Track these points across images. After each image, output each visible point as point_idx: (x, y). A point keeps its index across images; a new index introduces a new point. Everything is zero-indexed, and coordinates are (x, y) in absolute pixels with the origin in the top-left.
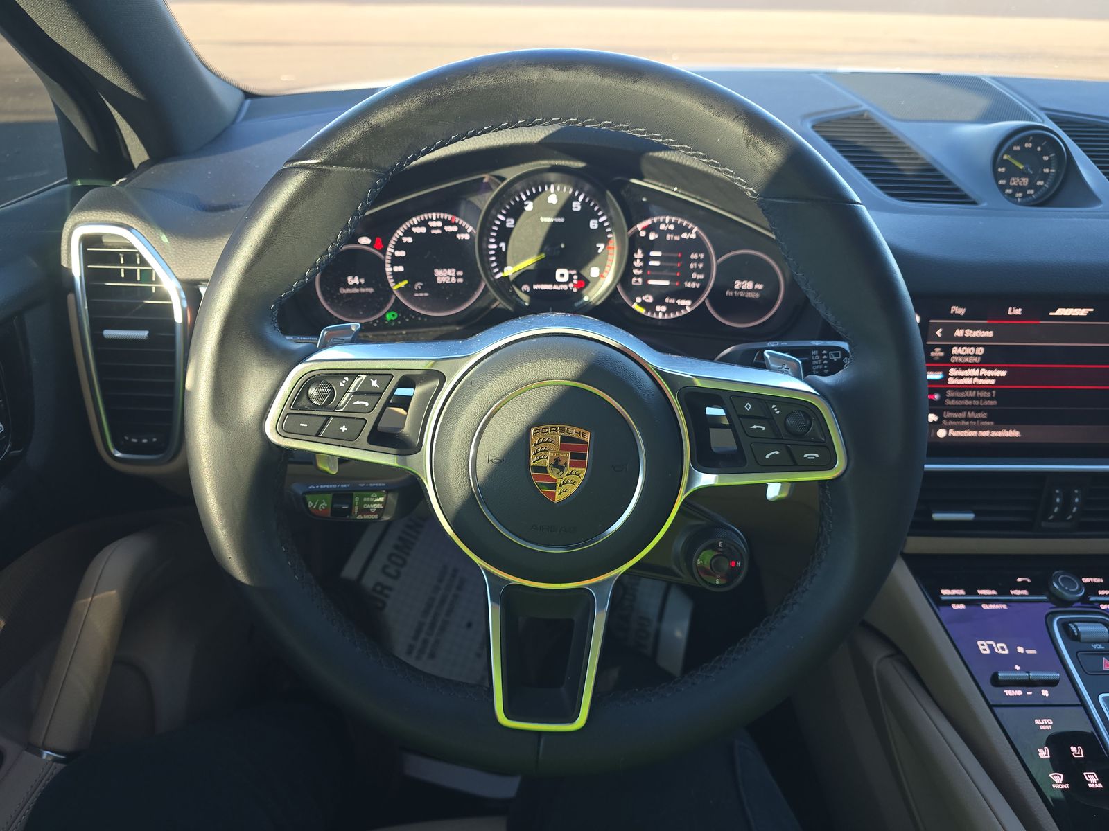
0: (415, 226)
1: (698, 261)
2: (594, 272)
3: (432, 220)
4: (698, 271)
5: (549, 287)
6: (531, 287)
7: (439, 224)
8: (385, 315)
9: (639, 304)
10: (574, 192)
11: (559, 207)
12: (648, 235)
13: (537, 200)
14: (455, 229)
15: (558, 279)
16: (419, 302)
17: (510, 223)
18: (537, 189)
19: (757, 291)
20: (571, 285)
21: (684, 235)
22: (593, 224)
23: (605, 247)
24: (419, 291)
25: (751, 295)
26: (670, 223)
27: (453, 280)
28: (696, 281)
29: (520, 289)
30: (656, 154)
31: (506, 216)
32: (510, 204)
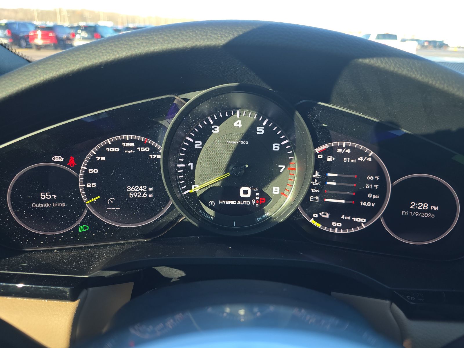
0: (108, 146)
1: (374, 182)
2: (275, 190)
3: (125, 141)
4: (373, 191)
5: (233, 202)
6: (217, 202)
7: (132, 145)
8: (77, 227)
9: (315, 219)
10: (258, 117)
11: (244, 131)
12: (325, 158)
13: (224, 124)
14: (148, 149)
15: (242, 195)
16: (111, 215)
17: (198, 145)
18: (224, 114)
19: (433, 211)
20: (253, 201)
21: (361, 159)
22: (276, 147)
23: (286, 167)
24: (111, 205)
25: (425, 215)
26: (347, 147)
27: (145, 195)
28: (371, 200)
29: (207, 205)
30: (367, 61)
31: (195, 139)
32: (198, 128)
